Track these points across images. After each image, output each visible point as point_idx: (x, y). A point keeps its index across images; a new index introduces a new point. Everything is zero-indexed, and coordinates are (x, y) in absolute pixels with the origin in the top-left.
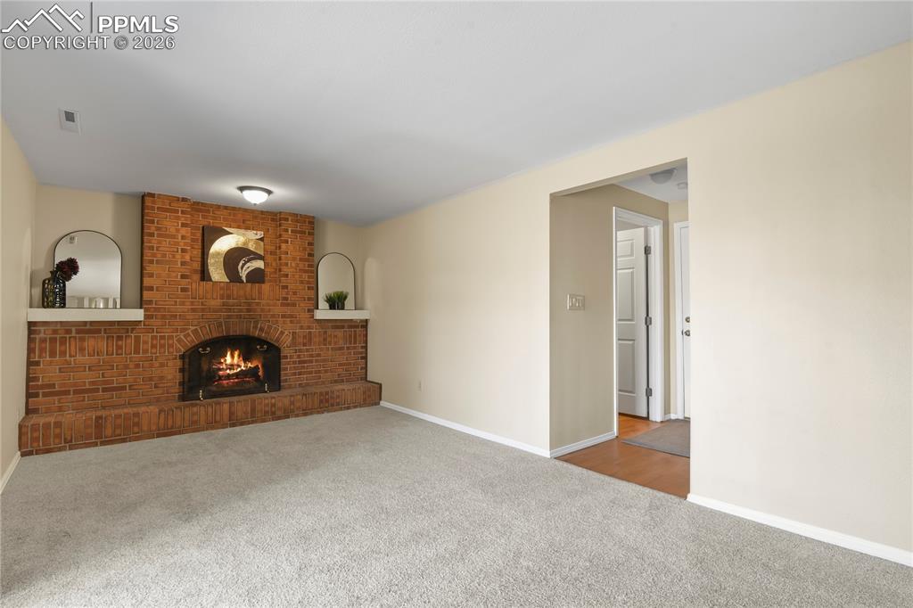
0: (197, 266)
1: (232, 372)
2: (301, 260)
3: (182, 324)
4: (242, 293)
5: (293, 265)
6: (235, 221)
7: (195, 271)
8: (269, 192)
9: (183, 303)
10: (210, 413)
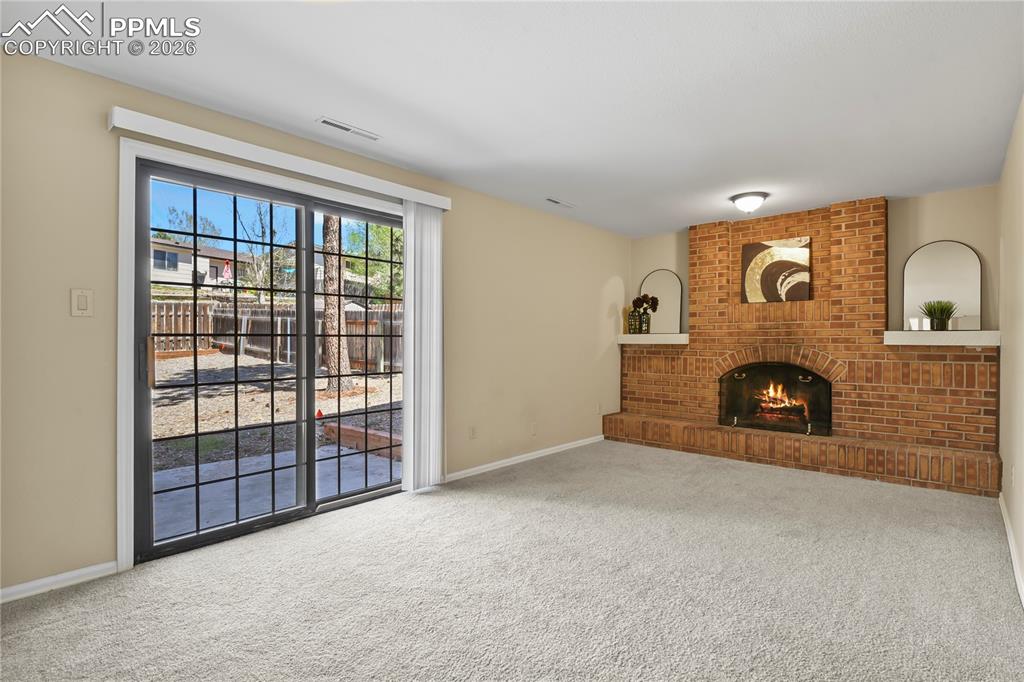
0: (737, 288)
1: (775, 406)
2: (861, 263)
3: (720, 347)
4: (779, 313)
5: (850, 271)
6: (776, 231)
7: (736, 294)
8: (765, 195)
9: (720, 328)
10: (726, 440)
